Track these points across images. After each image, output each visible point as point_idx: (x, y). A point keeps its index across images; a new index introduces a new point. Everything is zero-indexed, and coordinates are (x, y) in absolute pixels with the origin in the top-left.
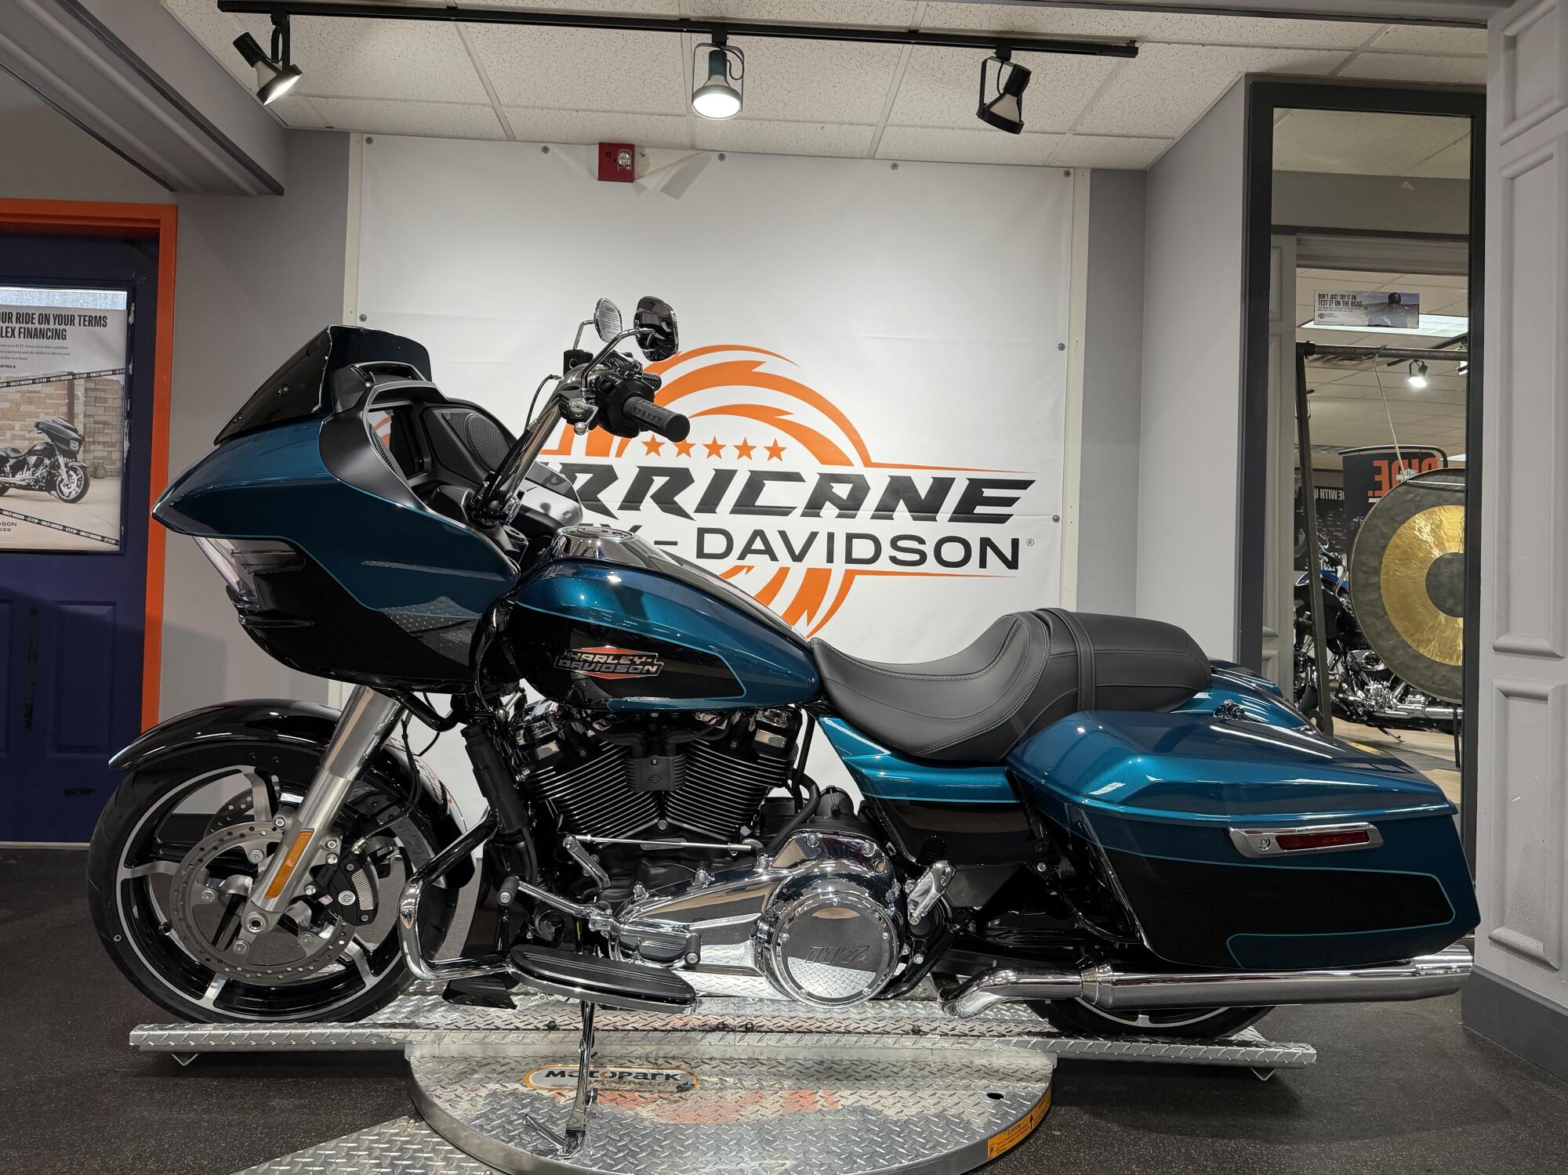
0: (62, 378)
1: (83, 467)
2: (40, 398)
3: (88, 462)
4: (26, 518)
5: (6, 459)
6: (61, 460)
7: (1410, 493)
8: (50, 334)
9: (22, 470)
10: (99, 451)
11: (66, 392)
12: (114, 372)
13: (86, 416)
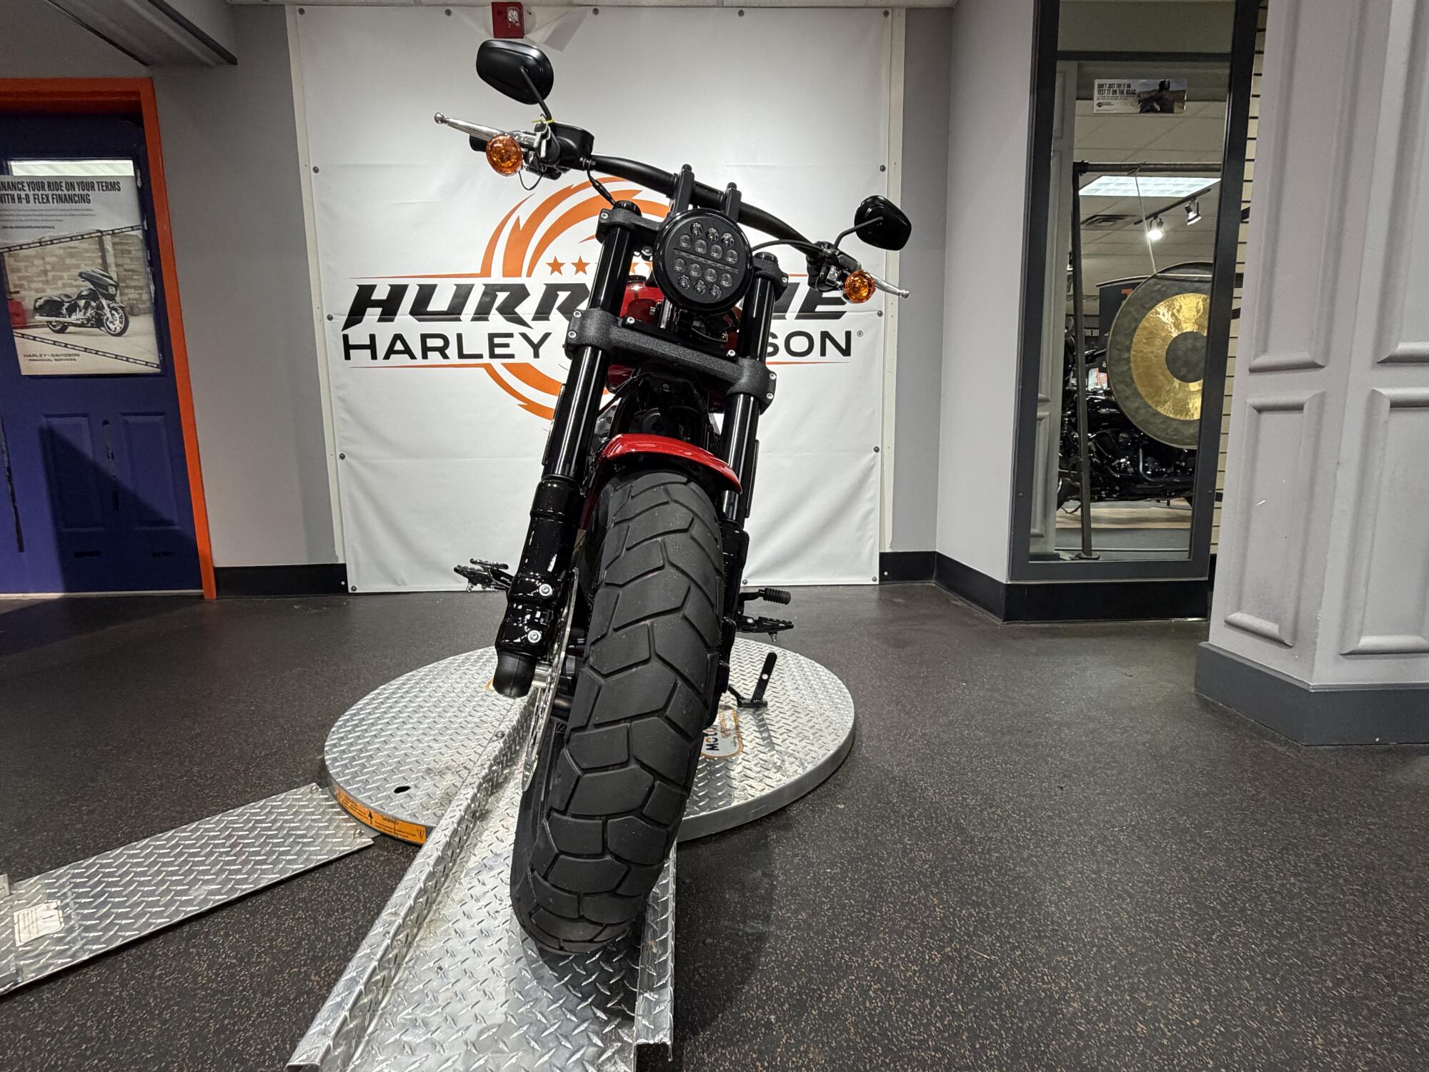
0: (93, 235)
1: (121, 307)
2: (78, 252)
3: (125, 303)
4: (86, 350)
5: (62, 304)
6: (104, 302)
7: (1159, 284)
8: (76, 198)
9: (75, 311)
10: (132, 294)
11: (98, 247)
12: (133, 228)
13: (117, 265)
